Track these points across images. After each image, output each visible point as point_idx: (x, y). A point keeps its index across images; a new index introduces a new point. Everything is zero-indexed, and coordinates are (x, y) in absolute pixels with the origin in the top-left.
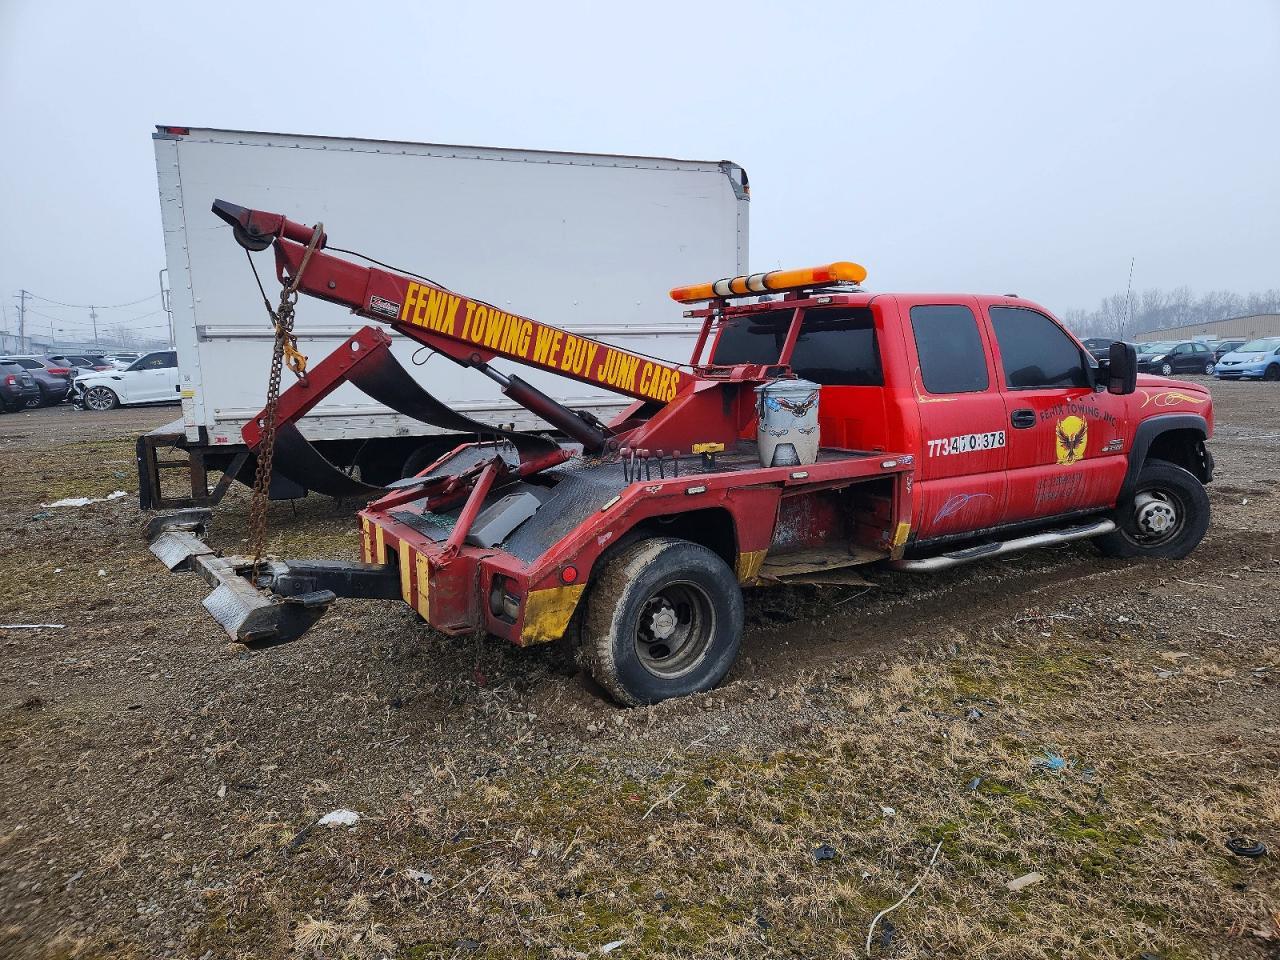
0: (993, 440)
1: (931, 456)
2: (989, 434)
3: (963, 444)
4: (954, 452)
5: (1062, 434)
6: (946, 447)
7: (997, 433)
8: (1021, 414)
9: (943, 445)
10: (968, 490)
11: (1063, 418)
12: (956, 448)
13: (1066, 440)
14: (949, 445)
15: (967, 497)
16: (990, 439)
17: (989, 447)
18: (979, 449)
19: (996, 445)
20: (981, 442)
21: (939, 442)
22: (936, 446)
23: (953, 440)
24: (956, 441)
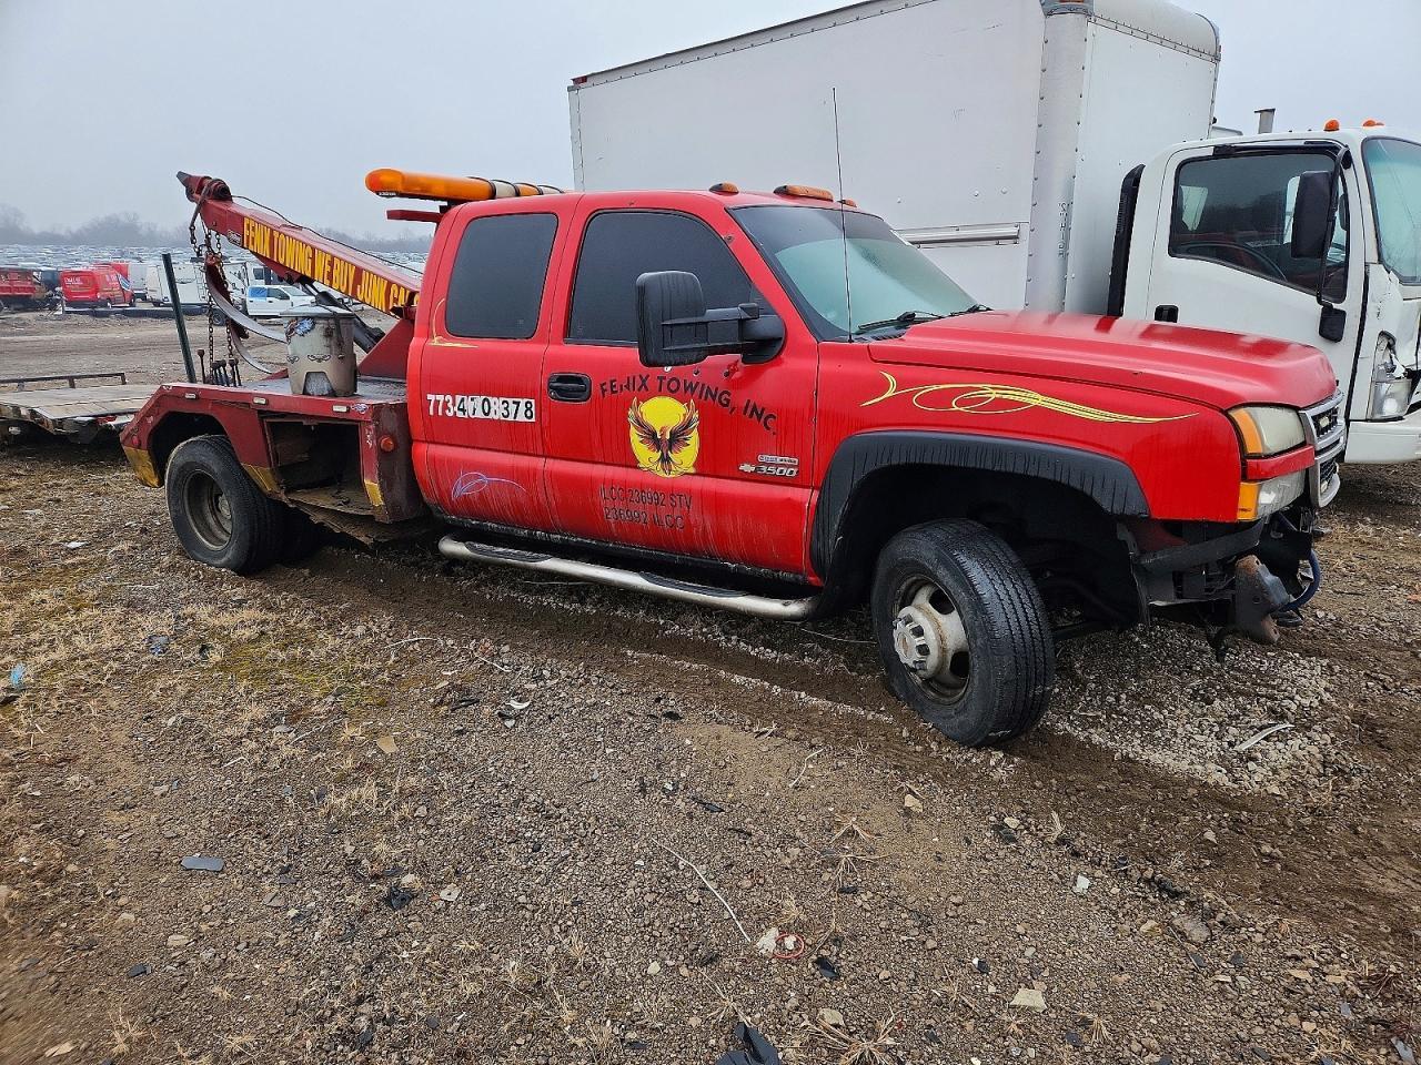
0: (519, 411)
1: (431, 413)
2: (510, 400)
3: (473, 407)
4: (460, 414)
5: (641, 425)
6: (450, 405)
7: (523, 402)
8: (560, 379)
9: (445, 403)
10: (488, 469)
11: (644, 400)
12: (463, 410)
13: (651, 437)
14: (454, 405)
15: (485, 479)
16: (512, 408)
17: (511, 418)
18: (496, 417)
19: (521, 418)
20: (498, 408)
21: (440, 398)
22: (437, 402)
23: (459, 398)
24: (462, 400)
